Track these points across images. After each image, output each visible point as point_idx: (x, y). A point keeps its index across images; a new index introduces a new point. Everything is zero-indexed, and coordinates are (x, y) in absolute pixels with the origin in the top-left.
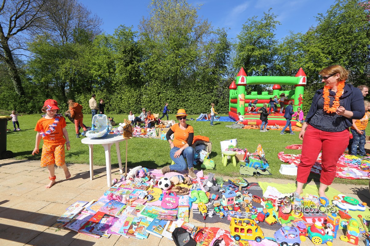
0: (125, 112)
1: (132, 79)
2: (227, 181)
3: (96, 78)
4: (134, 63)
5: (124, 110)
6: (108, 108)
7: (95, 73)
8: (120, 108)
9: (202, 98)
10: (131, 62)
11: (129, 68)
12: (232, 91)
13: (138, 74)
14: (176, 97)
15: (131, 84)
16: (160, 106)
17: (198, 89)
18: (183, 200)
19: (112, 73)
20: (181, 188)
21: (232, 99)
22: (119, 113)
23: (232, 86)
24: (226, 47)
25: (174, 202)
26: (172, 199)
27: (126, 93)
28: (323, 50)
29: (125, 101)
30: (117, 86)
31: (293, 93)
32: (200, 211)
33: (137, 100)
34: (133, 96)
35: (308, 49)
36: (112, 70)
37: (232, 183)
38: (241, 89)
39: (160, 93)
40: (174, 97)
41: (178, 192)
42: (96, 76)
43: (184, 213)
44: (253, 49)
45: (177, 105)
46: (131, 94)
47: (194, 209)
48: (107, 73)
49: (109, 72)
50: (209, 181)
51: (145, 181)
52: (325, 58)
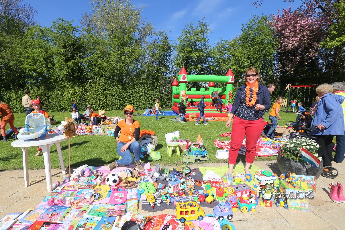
0: (67, 110)
1: (75, 75)
2: (172, 170)
3: (30, 73)
4: (76, 59)
5: (66, 107)
6: (47, 106)
7: (29, 68)
8: (61, 105)
9: (147, 95)
10: (73, 57)
11: (70, 63)
12: (174, 88)
13: (81, 70)
14: (122, 94)
15: (73, 81)
16: (106, 102)
17: (143, 86)
18: (132, 193)
19: (50, 68)
20: (129, 182)
21: (175, 94)
22: (60, 111)
23: (174, 83)
24: (167, 48)
25: (123, 196)
26: (120, 194)
27: (68, 89)
28: (244, 55)
29: (67, 97)
30: (57, 82)
31: (224, 89)
32: (148, 201)
33: (80, 97)
34: (77, 93)
35: (233, 53)
36: (49, 65)
37: (176, 171)
38: (183, 86)
39: (105, 90)
40: (120, 93)
41: (127, 186)
42: (29, 71)
43: (132, 206)
44: (191, 52)
45: (123, 102)
46: (74, 91)
47: (142, 201)
48: (44, 68)
49: (47, 67)
50: (156, 172)
51: (92, 180)
52: (246, 61)
